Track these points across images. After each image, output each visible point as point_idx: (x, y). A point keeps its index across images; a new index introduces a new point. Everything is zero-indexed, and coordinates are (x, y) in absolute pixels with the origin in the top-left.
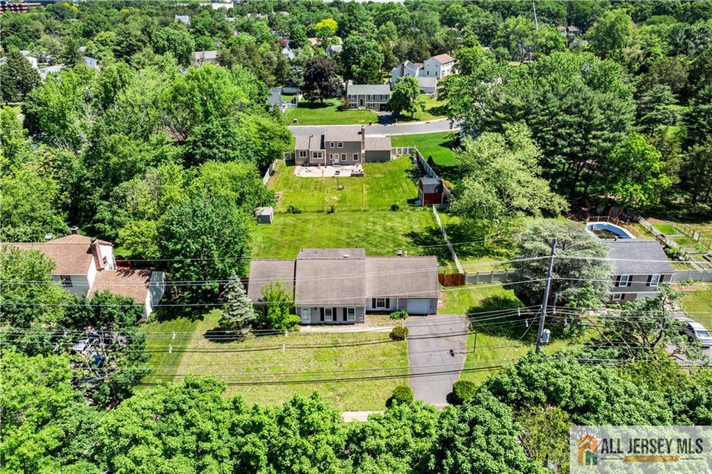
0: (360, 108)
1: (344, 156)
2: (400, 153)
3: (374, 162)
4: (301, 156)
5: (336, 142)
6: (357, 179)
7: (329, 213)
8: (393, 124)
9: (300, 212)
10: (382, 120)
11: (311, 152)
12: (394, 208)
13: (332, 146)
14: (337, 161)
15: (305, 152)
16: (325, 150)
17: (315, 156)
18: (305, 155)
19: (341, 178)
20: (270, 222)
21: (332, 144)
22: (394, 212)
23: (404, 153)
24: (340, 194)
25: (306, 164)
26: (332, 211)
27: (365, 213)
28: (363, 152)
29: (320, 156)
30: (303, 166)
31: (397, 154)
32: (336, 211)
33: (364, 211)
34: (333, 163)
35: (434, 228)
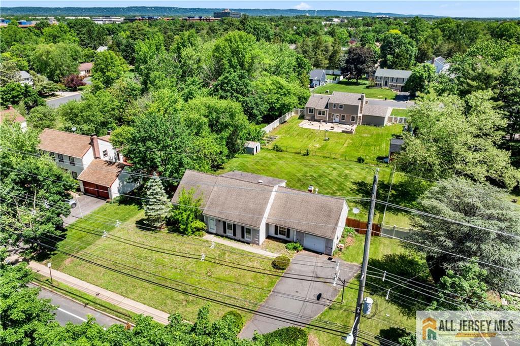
0: (383, 87)
1: (343, 117)
2: (396, 121)
3: (369, 125)
4: (310, 112)
5: (338, 104)
6: (345, 135)
7: (304, 155)
8: (406, 102)
9: (282, 151)
10: (398, 98)
11: (317, 110)
12: (360, 160)
13: (335, 107)
14: (337, 120)
15: (312, 110)
16: (328, 110)
17: (320, 114)
18: (312, 112)
19: (335, 133)
20: (253, 154)
21: (335, 105)
22: (359, 164)
23: (400, 122)
24: (323, 143)
25: (313, 119)
26: (307, 154)
27: (333, 160)
28: (360, 115)
29: (324, 114)
30: (309, 120)
31: (393, 121)
32: (310, 155)
33: (334, 158)
34: (334, 121)
35: (386, 183)
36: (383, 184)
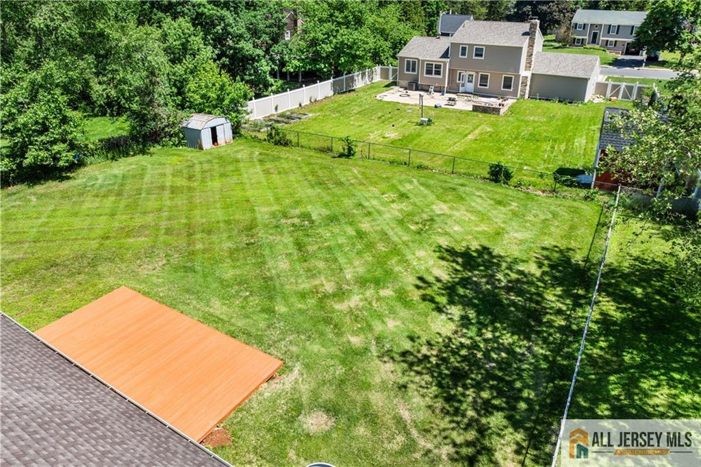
0: (588, 46)
1: (484, 79)
2: (617, 94)
3: (547, 100)
4: (408, 70)
5: (471, 46)
6: (480, 115)
7: (341, 156)
8: (636, 68)
9: (286, 144)
10: (617, 63)
11: (423, 61)
12: (499, 175)
13: (463, 54)
14: (470, 87)
15: (414, 63)
16: (448, 60)
17: (429, 72)
18: (414, 70)
19: (456, 111)
20: (201, 148)
21: (464, 49)
22: (492, 187)
23: (625, 96)
24: (413, 129)
25: (414, 85)
26: (349, 154)
27: (415, 172)
28: (524, 73)
29: (438, 73)
31: (608, 94)
32: (358, 155)
33: (420, 167)
34: (461, 89)
35: (578, 258)
36: (567, 261)
